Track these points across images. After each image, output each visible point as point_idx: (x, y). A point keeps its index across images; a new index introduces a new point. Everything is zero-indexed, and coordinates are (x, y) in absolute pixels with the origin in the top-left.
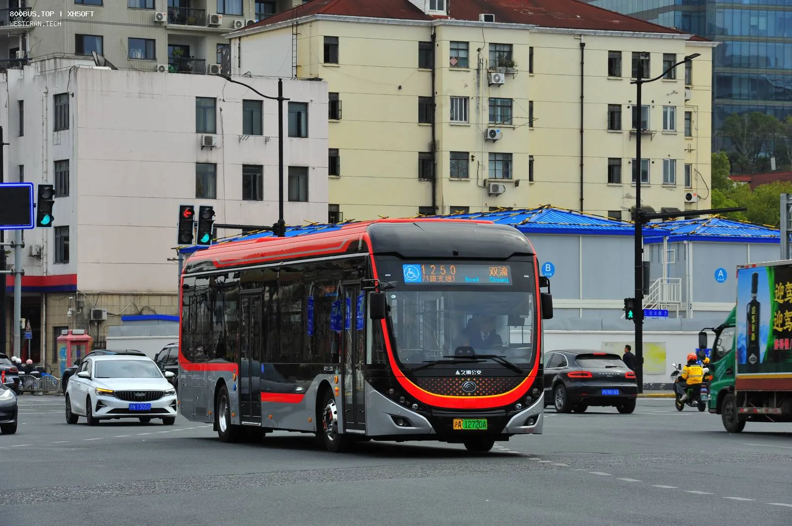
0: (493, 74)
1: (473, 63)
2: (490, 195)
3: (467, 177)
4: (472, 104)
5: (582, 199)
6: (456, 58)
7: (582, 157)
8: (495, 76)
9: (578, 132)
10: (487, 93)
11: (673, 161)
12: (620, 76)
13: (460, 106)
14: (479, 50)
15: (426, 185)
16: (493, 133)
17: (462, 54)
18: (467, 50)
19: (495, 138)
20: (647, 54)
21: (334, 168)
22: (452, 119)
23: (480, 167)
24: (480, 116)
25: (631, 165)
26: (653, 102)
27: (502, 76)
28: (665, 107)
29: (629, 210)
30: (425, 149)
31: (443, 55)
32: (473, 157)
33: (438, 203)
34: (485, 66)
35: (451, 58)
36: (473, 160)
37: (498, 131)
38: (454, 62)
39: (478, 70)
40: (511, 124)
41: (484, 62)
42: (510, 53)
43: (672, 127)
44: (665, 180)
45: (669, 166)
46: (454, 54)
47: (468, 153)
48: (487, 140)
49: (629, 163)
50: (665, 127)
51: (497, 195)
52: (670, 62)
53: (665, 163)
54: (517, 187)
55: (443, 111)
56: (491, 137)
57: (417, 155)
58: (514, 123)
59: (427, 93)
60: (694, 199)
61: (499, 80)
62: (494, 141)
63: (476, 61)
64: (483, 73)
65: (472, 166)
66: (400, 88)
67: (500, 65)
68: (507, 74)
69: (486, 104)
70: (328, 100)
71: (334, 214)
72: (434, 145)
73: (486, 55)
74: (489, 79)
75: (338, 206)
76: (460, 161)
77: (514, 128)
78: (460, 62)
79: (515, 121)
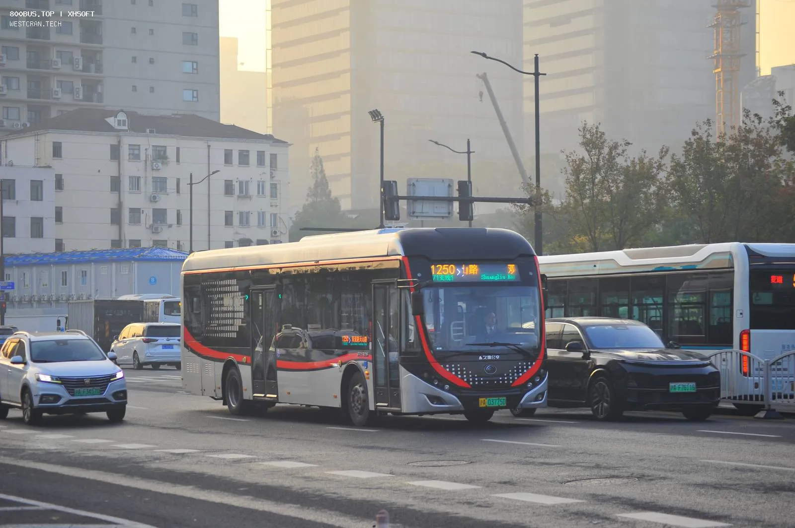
0: (154, 164)
1: (143, 157)
2: (153, 233)
3: (140, 223)
4: (142, 181)
5: (209, 235)
6: (133, 154)
7: (209, 210)
8: (156, 164)
9: (207, 196)
10: (151, 174)
11: (264, 213)
12: (232, 164)
13: (135, 182)
14: (146, 149)
15: (115, 228)
16: (155, 197)
17: (136, 152)
18: (139, 149)
19: (156, 200)
20: (248, 151)
21: (59, 217)
22: (130, 189)
23: (147, 217)
24: (148, 188)
25: (238, 215)
26: (251, 179)
27: (160, 164)
28: (258, 181)
29: (238, 241)
30: (115, 207)
31: (125, 152)
32: (143, 211)
33: (123, 238)
34: (150, 158)
35: (129, 154)
36: (143, 213)
37: (158, 196)
38: (131, 157)
39: (146, 161)
40: (166, 192)
41: (149, 157)
42: (165, 152)
43: (263, 193)
44: (259, 223)
45: (261, 216)
46: (131, 152)
47: (140, 209)
48: (151, 201)
49: (238, 214)
50: (259, 193)
51: (158, 233)
52: (261, 155)
53: (259, 213)
54: (170, 228)
55: (125, 184)
56: (154, 199)
57: (110, 210)
58: (167, 191)
59: (116, 174)
60: (278, 234)
61: (158, 167)
62: (156, 202)
63: (145, 156)
64: (149, 163)
65: (143, 217)
66: (99, 171)
67: (159, 159)
68: (163, 163)
69: (150, 180)
70: (55, 179)
71: (59, 245)
72: (120, 204)
73: (150, 152)
74: (152, 166)
75: (62, 240)
76: (135, 213)
77: (167, 194)
78: (135, 157)
79: (168, 191)
